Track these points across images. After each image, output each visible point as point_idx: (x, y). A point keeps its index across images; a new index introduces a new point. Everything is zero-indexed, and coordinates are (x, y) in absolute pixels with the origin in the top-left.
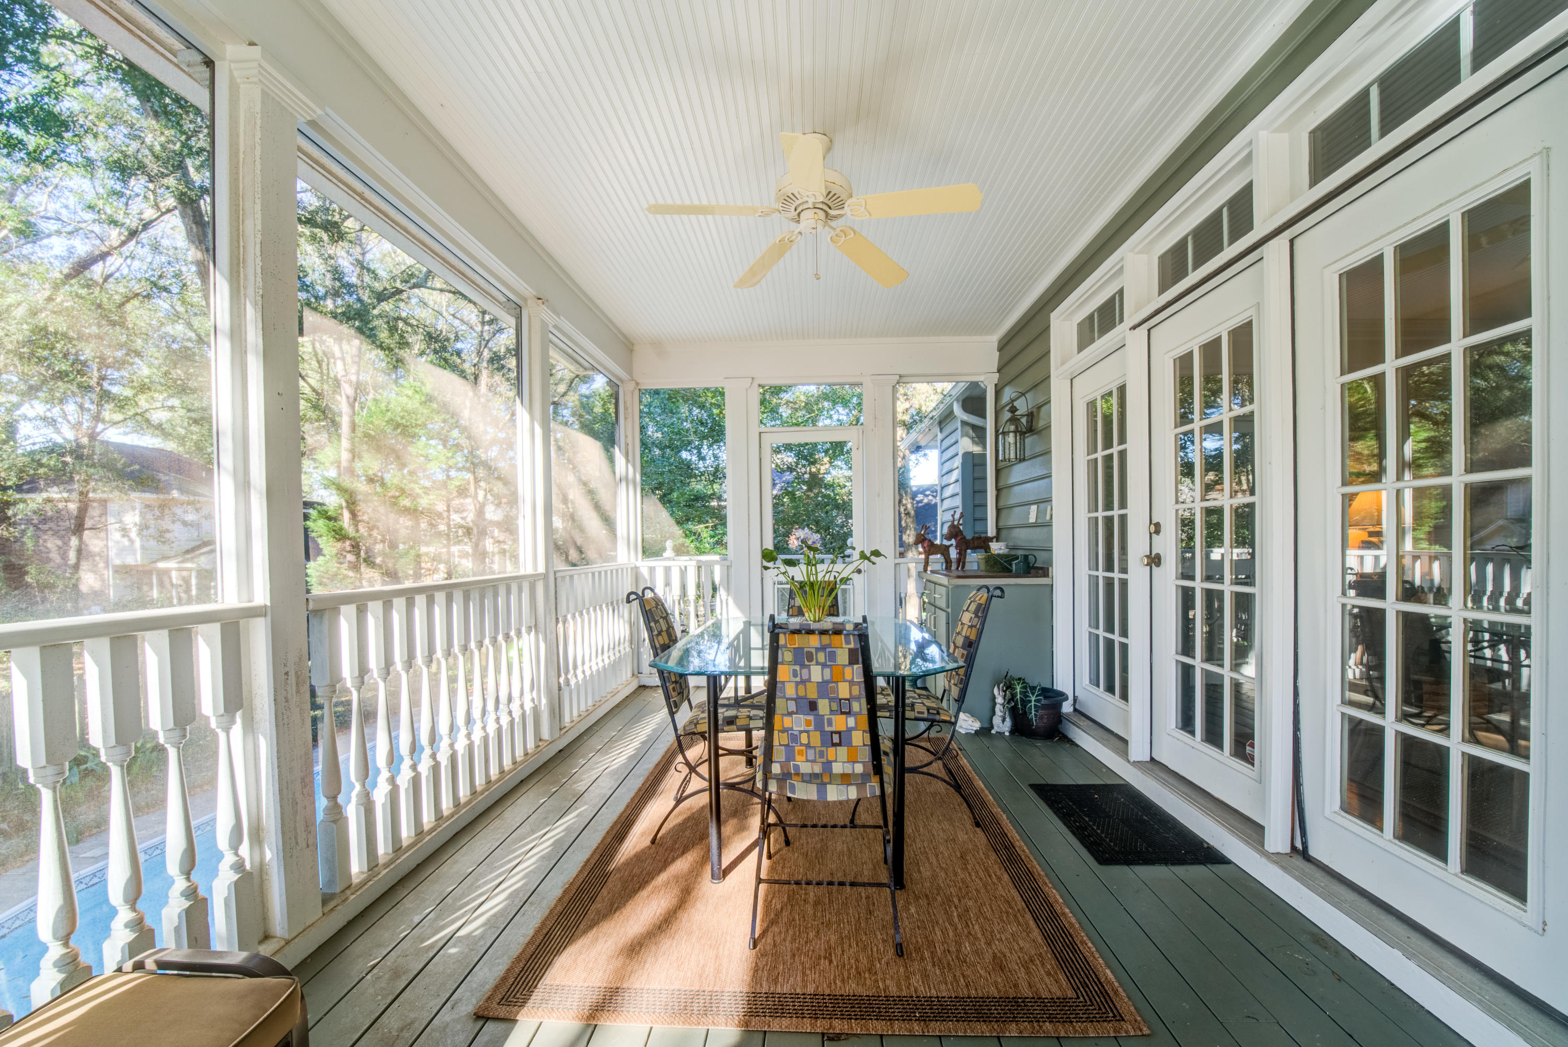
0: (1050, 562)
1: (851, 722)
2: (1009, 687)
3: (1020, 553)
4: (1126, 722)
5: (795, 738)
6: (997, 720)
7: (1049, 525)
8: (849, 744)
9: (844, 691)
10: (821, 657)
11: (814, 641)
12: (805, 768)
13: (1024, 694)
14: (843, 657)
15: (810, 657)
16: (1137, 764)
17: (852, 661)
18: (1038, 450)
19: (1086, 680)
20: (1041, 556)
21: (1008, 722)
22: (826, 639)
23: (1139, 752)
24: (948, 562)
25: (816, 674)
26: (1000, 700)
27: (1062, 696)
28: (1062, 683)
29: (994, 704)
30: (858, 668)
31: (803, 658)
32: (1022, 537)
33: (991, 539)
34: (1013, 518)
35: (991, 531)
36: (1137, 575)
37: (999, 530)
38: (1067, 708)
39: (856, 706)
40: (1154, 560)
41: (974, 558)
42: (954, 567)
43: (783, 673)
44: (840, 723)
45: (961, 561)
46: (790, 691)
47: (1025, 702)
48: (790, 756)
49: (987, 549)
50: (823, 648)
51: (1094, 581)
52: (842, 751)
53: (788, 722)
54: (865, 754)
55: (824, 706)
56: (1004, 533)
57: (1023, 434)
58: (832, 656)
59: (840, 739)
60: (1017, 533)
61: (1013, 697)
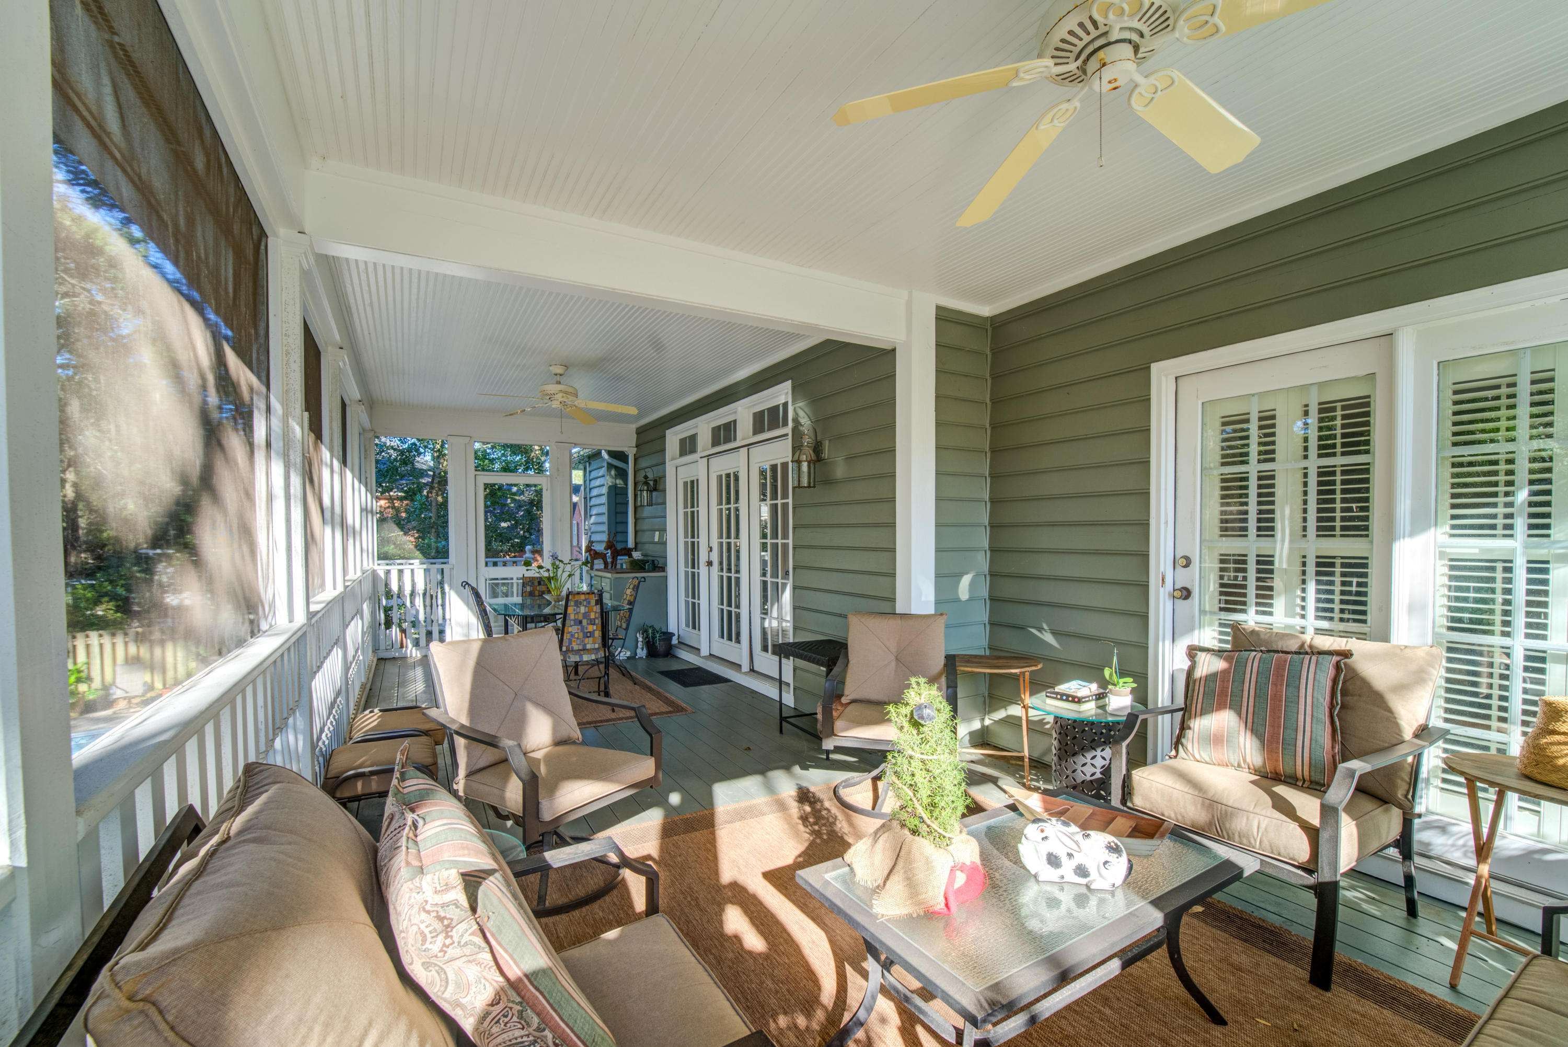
0: (666, 564)
1: (595, 627)
2: (645, 631)
3: (650, 558)
4: (699, 641)
5: (572, 636)
6: (639, 651)
7: (665, 543)
8: (593, 636)
9: (592, 616)
10: (585, 603)
11: (583, 597)
12: (576, 647)
13: (653, 633)
14: (593, 602)
15: (581, 603)
16: (704, 657)
17: (596, 604)
18: (660, 501)
19: (684, 625)
20: (661, 560)
21: (645, 651)
22: (587, 596)
23: (705, 652)
24: (606, 564)
25: (583, 610)
26: (640, 639)
27: (672, 634)
28: (672, 627)
29: (637, 642)
30: (598, 606)
31: (578, 604)
32: (650, 549)
33: (631, 550)
34: (645, 538)
35: (631, 544)
36: (703, 570)
37: (636, 544)
38: (675, 641)
39: (597, 621)
40: (710, 564)
41: (623, 560)
42: (610, 566)
43: (570, 610)
44: (591, 628)
45: (614, 562)
46: (572, 617)
47: (654, 638)
48: (570, 643)
49: (630, 556)
50: (585, 600)
51: (687, 573)
52: (591, 639)
53: (570, 629)
54: (599, 640)
55: (585, 622)
56: (639, 546)
57: (651, 491)
58: (589, 603)
59: (591, 634)
60: (647, 546)
61: (647, 637)
